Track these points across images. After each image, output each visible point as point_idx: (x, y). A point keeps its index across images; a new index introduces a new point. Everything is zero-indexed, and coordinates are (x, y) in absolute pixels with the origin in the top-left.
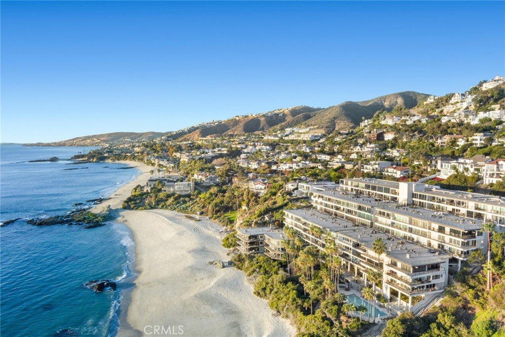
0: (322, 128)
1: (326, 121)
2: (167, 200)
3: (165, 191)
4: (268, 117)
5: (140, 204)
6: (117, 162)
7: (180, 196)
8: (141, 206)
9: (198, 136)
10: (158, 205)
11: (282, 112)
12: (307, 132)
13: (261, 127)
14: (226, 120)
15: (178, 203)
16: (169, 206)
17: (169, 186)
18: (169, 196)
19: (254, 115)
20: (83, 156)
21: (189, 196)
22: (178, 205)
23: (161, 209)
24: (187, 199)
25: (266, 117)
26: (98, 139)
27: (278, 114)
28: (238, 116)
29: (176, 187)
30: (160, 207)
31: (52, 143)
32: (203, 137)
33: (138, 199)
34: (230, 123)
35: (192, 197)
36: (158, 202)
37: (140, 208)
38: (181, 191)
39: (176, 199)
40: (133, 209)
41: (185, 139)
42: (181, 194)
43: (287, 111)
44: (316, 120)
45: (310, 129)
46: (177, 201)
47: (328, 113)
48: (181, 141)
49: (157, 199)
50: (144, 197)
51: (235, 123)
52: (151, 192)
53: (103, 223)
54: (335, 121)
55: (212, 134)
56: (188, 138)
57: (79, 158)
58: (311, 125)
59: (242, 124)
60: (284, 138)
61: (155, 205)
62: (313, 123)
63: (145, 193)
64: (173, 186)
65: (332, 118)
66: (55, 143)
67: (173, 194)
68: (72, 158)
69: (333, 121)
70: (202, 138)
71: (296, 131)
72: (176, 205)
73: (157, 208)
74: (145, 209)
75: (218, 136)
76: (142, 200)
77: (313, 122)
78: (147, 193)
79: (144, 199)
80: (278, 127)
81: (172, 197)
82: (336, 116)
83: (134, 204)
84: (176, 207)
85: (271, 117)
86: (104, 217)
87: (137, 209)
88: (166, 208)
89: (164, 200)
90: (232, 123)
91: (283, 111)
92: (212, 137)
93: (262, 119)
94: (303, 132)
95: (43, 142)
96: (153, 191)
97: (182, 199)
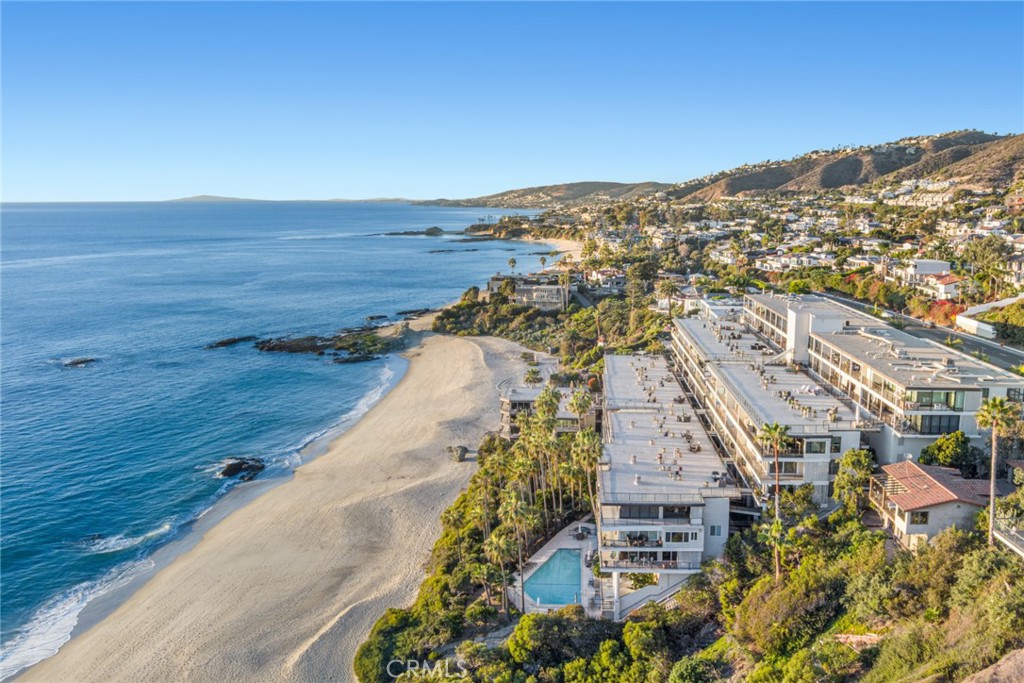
0: (978, 181)
1: (993, 165)
2: (512, 320)
3: (514, 301)
4: (879, 154)
5: (464, 325)
6: (543, 240)
7: (538, 313)
8: (465, 329)
9: (723, 192)
10: (495, 328)
11: (913, 145)
12: (944, 191)
13: (861, 176)
14: (790, 159)
15: (530, 327)
16: (513, 331)
17: (522, 292)
18: (516, 312)
19: (849, 150)
20: (486, 227)
21: (554, 314)
22: (529, 331)
23: (498, 335)
24: (548, 320)
25: (876, 154)
26: (548, 195)
27: (905, 149)
28: (817, 152)
29: (535, 294)
30: (497, 332)
31: (463, 201)
32: (730, 196)
33: (463, 314)
34: (794, 167)
35: (559, 317)
36: (495, 324)
37: (462, 332)
38: (544, 304)
39: (529, 318)
40: (449, 333)
41: (695, 197)
42: (544, 309)
43: (926, 141)
44: (973, 162)
45: (951, 184)
46: (528, 323)
47: (1002, 147)
48: (684, 204)
49: (495, 317)
50: (474, 310)
51: (806, 164)
52: (490, 303)
53: (375, 357)
54: (1016, 166)
55: (749, 189)
56: (701, 196)
57: (479, 231)
58: (959, 174)
59: (818, 170)
60: (885, 202)
61: (489, 329)
62: (963, 169)
63: (479, 304)
64: (529, 292)
65: (1007, 159)
66: (469, 201)
67: (526, 309)
68: (467, 230)
69: (1011, 165)
70: (726, 198)
71: (921, 187)
72: (526, 330)
73: (491, 335)
74: (469, 334)
75: (759, 195)
76: (471, 316)
77: (964, 167)
78: (484, 303)
79: (475, 315)
80: (891, 177)
81: (522, 315)
82: (1018, 155)
83: (453, 323)
84: (523, 334)
85: (889, 155)
86: (388, 344)
87: (456, 334)
88: (507, 336)
89: (507, 320)
90: (798, 167)
91: (918, 143)
92: (746, 195)
93: (867, 159)
94: (936, 189)
95: (451, 197)
96: (493, 301)
97: (539, 319)
